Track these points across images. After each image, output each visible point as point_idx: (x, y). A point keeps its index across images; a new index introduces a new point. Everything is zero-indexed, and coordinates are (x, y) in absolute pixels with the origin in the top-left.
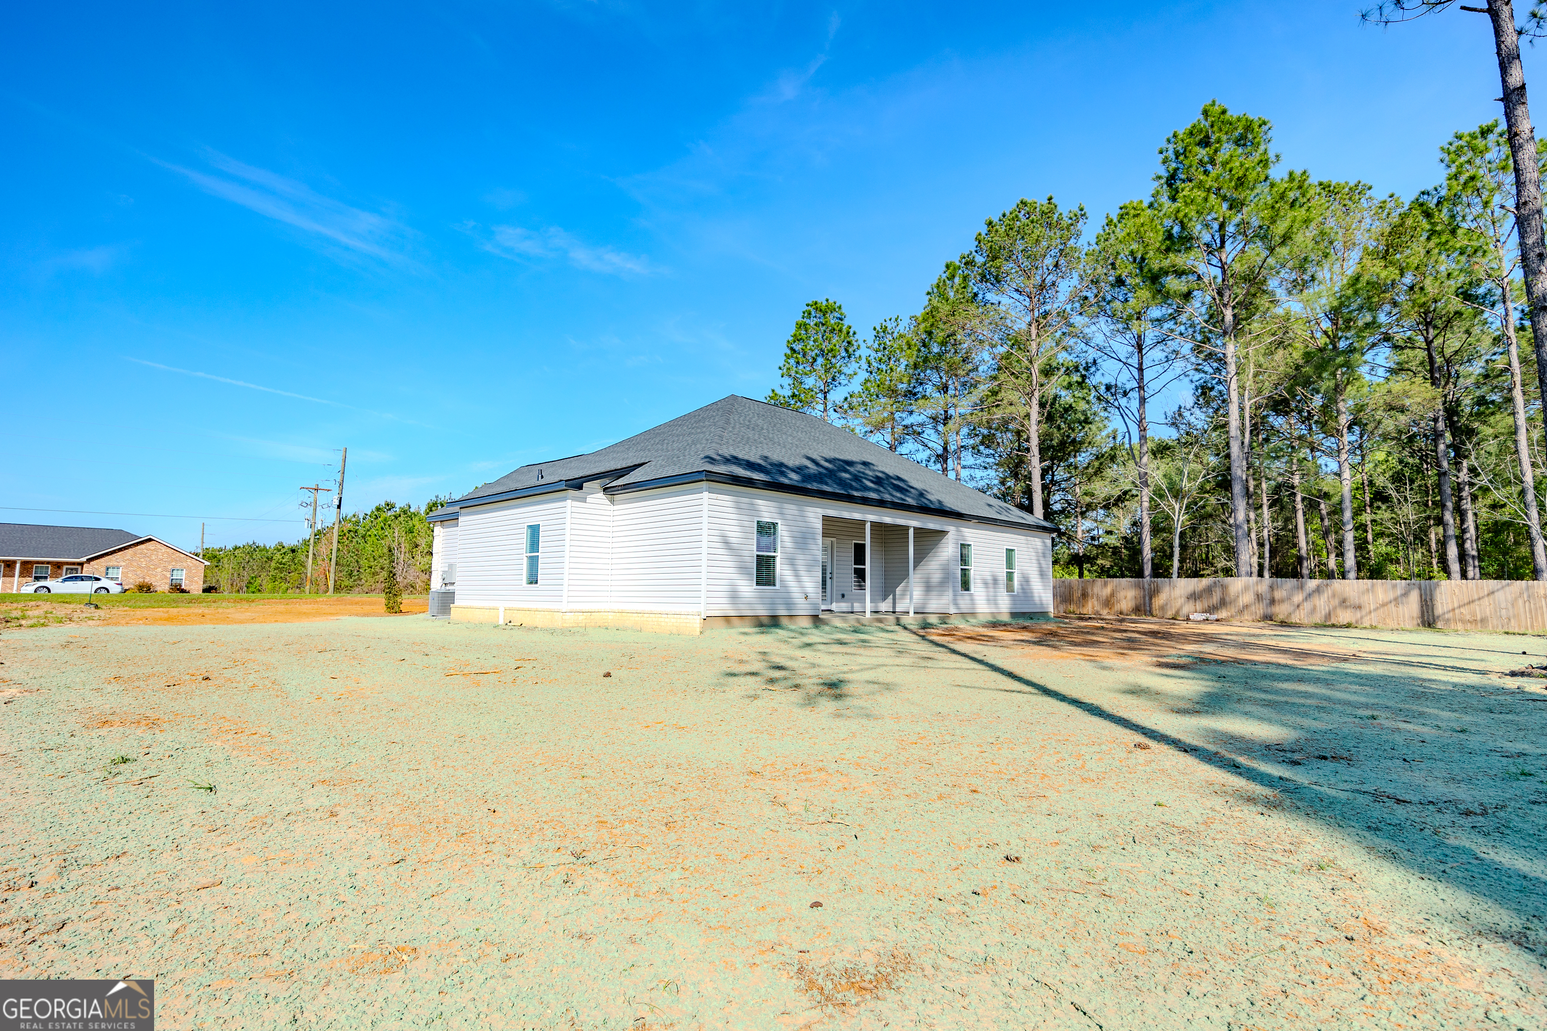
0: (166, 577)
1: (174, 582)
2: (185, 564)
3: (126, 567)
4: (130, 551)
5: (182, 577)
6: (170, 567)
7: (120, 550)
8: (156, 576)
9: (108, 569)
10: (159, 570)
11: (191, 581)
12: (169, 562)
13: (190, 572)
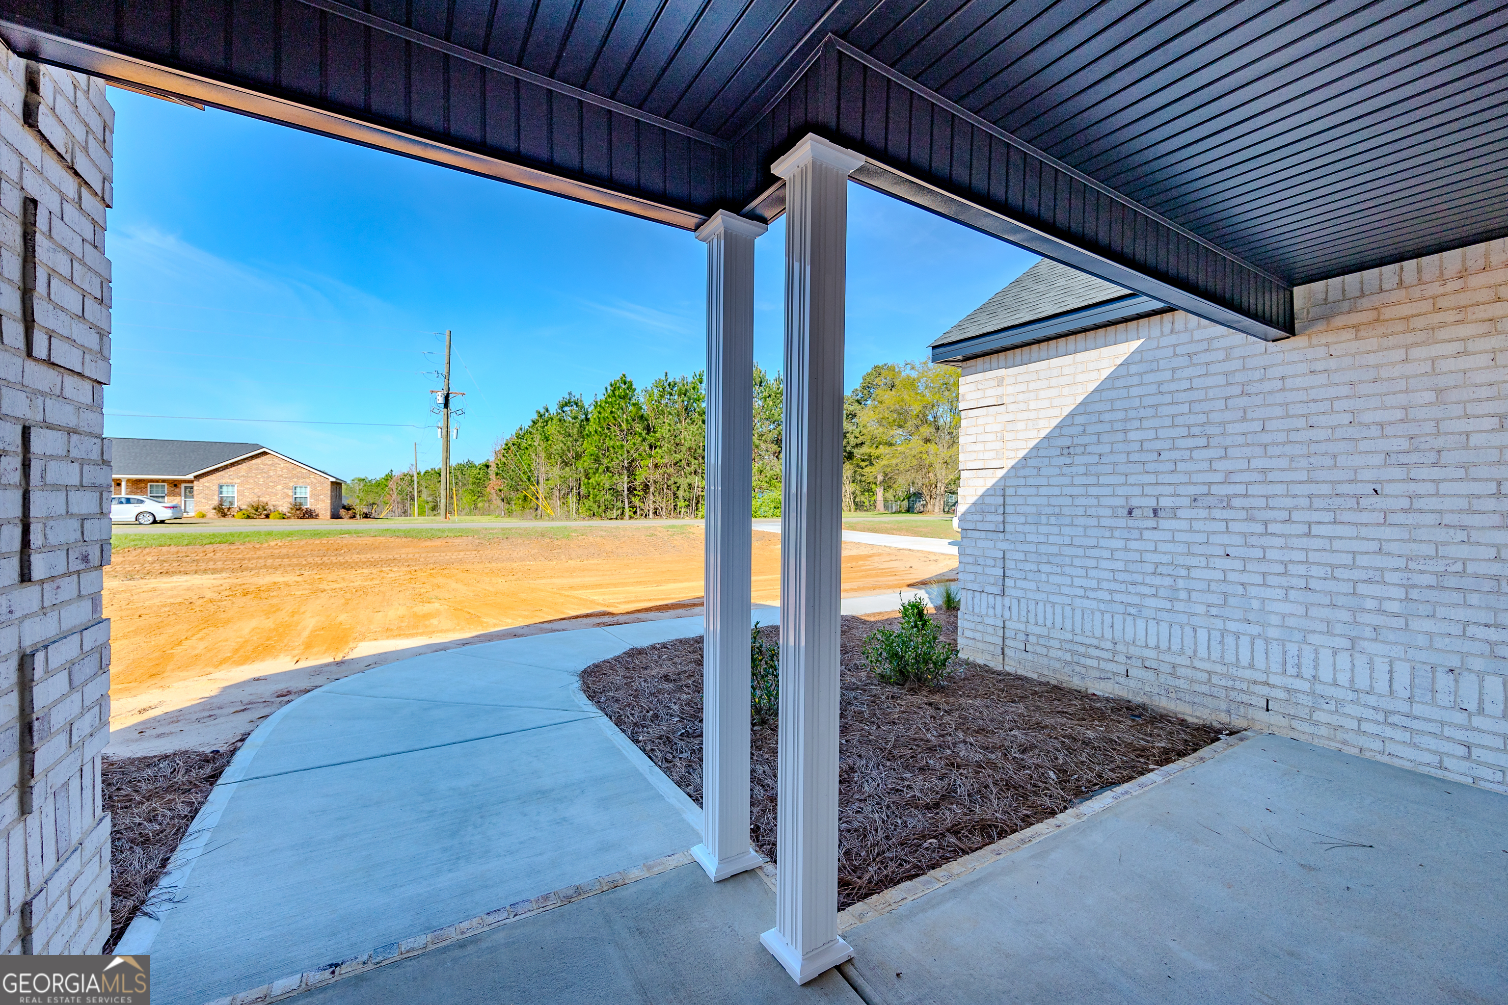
0: (288, 495)
1: (298, 500)
2: (308, 480)
3: (241, 484)
4: (244, 466)
5: (304, 493)
6: (291, 484)
7: (232, 465)
8: (276, 494)
9: (221, 487)
10: (279, 487)
11: (317, 500)
12: (291, 478)
13: (315, 489)
